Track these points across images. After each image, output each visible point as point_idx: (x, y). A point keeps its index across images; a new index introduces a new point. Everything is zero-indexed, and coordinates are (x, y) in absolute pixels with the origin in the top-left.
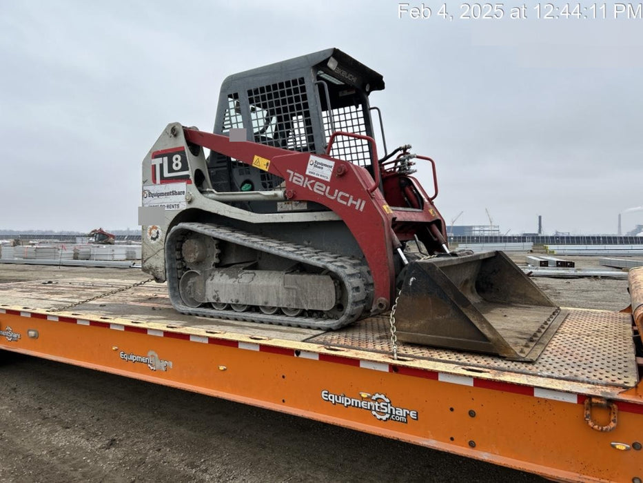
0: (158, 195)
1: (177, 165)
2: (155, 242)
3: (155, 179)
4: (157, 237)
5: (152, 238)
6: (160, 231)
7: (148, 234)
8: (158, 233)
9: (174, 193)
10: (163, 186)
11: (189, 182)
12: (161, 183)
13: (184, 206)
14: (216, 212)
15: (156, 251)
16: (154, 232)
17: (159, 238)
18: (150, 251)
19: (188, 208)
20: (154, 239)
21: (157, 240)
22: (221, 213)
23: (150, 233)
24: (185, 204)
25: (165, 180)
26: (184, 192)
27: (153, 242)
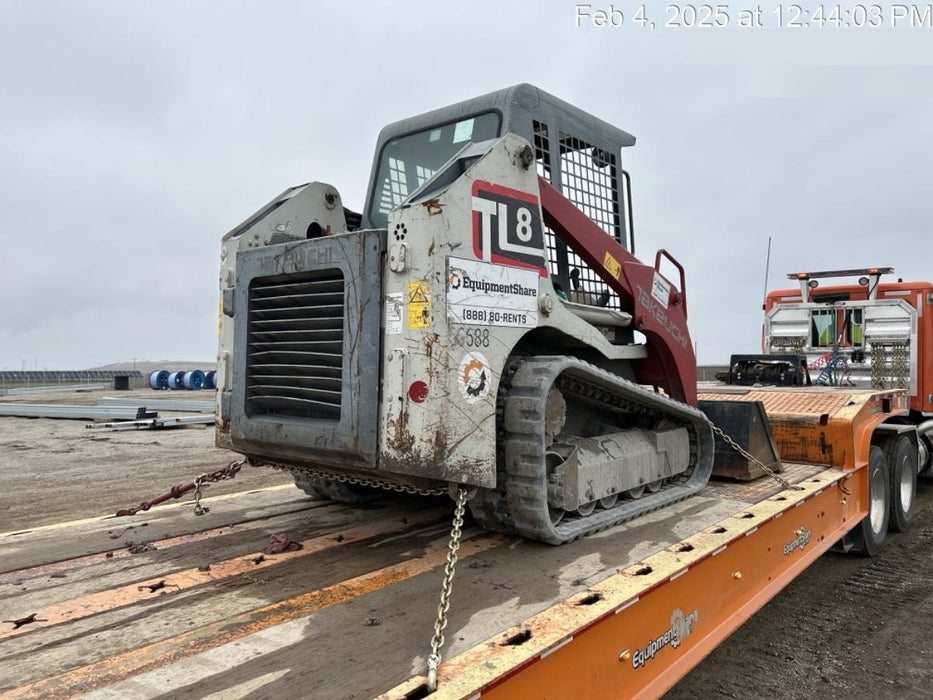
0: (488, 287)
1: (524, 231)
2: (477, 398)
3: (481, 248)
4: (482, 387)
5: (471, 391)
6: (488, 373)
7: (461, 381)
8: (483, 377)
9: (517, 289)
10: (498, 268)
11: (543, 273)
12: (494, 261)
13: (534, 321)
14: (579, 338)
15: (477, 420)
16: (475, 375)
17: (487, 388)
18: (465, 422)
19: (541, 325)
20: (473, 392)
21: (481, 393)
22: (587, 341)
23: (466, 379)
24: (536, 315)
25: (500, 256)
26: (534, 291)
27: (472, 400)
